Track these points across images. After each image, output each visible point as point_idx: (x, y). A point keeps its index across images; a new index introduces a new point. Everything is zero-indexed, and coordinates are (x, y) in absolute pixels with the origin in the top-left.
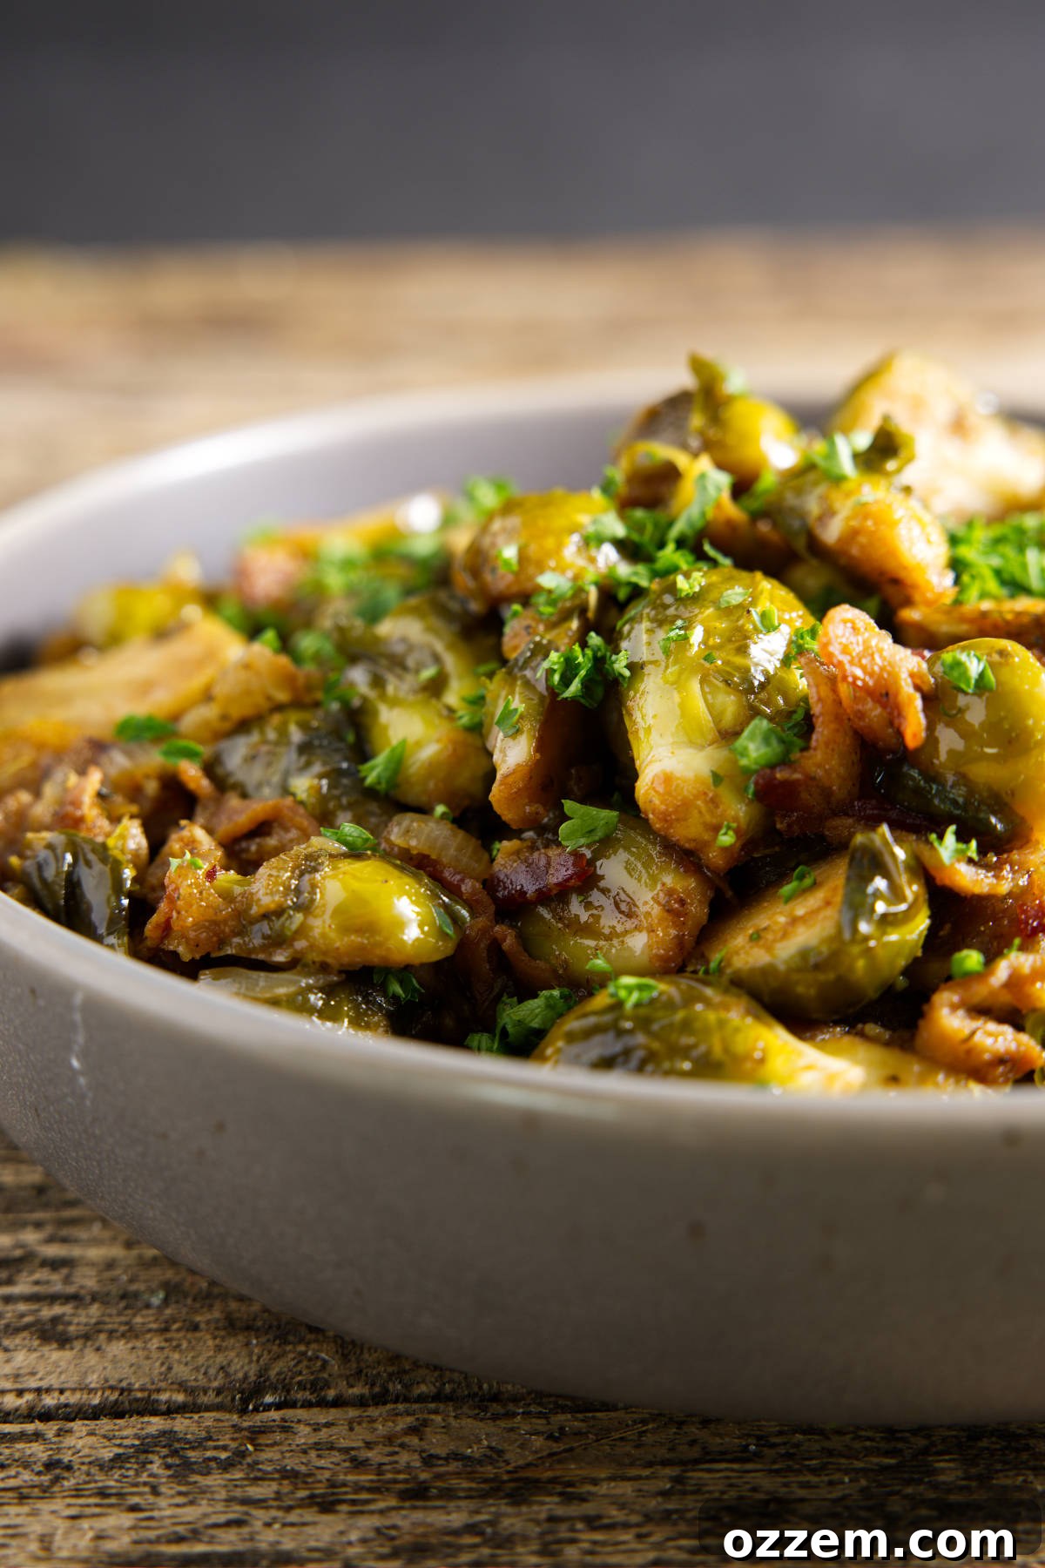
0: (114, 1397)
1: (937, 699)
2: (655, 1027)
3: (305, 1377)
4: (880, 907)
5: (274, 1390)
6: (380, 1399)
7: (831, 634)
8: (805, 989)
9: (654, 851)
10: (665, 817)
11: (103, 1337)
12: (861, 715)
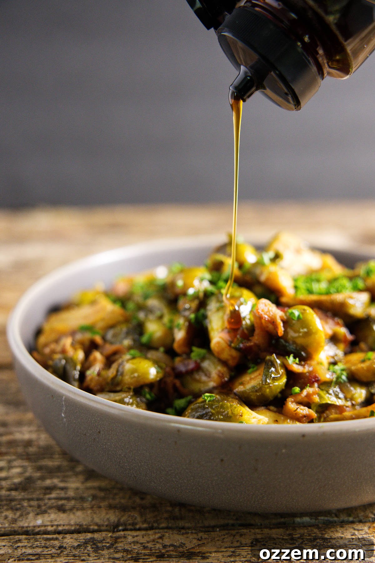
0: (78, 527)
1: (286, 323)
2: (214, 407)
3: (130, 522)
4: (273, 376)
5: (122, 525)
6: (151, 528)
7: (259, 307)
8: (253, 397)
9: (216, 361)
10: (218, 353)
11: (75, 509)
12: (267, 327)
